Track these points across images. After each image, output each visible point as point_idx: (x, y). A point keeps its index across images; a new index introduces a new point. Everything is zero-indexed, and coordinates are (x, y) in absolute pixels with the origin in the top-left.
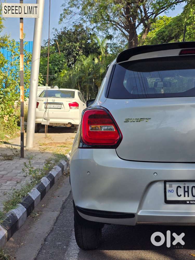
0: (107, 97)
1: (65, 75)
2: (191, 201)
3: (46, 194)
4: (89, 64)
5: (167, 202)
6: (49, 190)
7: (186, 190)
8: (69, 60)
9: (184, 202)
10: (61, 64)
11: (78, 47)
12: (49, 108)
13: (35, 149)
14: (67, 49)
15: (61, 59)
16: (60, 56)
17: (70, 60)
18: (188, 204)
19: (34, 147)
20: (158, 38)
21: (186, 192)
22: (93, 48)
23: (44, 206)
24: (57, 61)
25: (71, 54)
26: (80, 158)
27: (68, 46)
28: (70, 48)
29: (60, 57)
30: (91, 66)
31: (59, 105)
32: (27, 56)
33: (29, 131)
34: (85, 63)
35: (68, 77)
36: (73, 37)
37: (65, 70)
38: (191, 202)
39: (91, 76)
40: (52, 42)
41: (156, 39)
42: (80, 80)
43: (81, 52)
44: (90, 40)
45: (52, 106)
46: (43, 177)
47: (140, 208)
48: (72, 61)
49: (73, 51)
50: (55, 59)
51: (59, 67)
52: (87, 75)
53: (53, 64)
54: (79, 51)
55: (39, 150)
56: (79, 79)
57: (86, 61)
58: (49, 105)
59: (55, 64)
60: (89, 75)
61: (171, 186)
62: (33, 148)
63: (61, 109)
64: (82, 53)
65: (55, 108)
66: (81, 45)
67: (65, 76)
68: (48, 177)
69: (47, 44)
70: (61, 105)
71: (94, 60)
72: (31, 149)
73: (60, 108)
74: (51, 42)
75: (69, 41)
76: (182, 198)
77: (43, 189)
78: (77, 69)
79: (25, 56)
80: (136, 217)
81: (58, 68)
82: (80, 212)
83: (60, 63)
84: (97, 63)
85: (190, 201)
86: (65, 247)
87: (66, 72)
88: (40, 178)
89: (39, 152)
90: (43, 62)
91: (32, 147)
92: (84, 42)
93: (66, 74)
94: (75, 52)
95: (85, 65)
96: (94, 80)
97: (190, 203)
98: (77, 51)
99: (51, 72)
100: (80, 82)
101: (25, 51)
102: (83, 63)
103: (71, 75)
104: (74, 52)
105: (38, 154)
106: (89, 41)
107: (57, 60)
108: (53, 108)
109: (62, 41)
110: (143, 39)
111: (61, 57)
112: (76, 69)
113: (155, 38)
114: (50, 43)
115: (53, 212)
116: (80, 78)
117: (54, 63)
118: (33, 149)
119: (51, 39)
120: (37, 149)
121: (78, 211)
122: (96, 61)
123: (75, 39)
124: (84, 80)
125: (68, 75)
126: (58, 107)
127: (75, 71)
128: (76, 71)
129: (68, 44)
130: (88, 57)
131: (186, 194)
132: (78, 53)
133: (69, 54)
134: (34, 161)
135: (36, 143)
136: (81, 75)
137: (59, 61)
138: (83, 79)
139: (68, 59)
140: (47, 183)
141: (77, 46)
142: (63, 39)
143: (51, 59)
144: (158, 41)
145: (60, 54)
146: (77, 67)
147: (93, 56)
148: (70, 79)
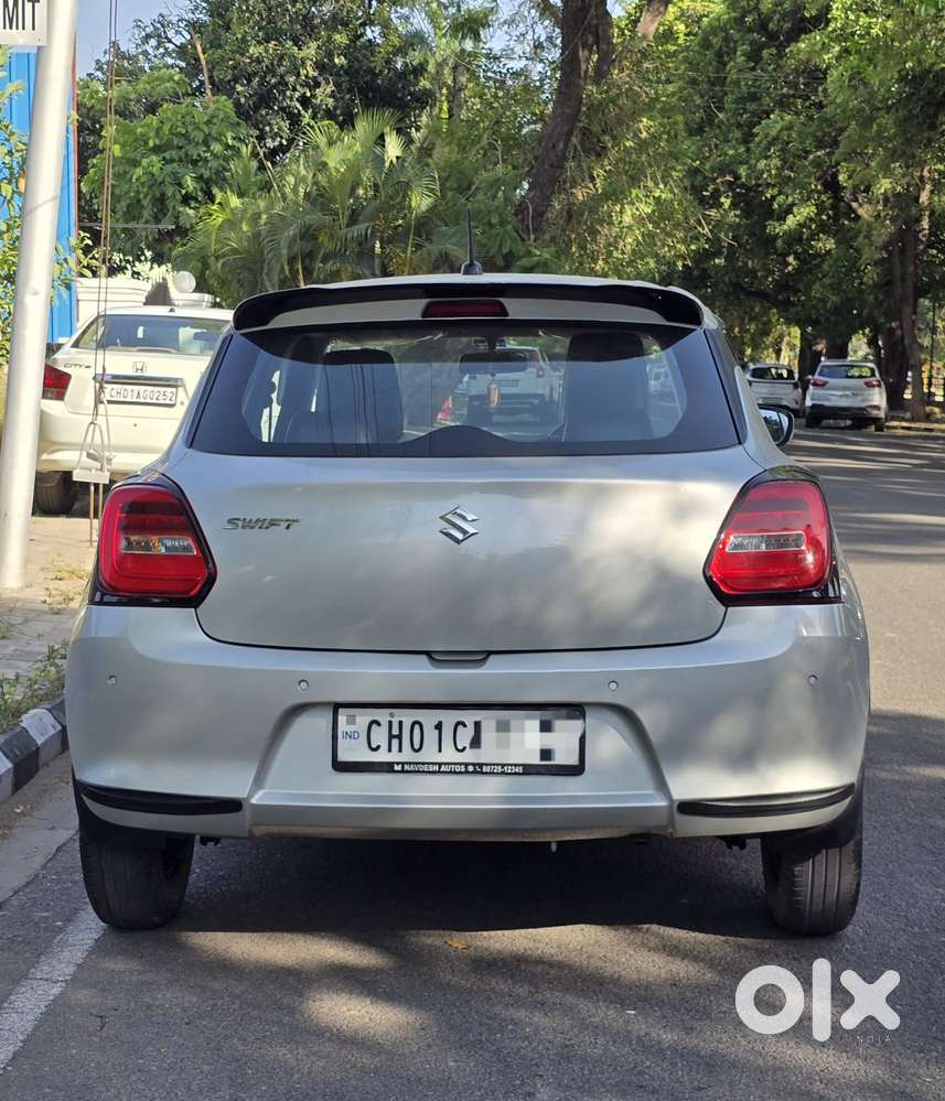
0: (191, 446)
1: (230, 217)
2: (407, 763)
3: (40, 772)
4: (354, 169)
5: (341, 767)
6: (54, 759)
7: (395, 731)
8: (261, 130)
9: (388, 768)
10: (215, 156)
11: (309, 63)
12: (109, 402)
13: (29, 594)
14: (255, 74)
15: (214, 130)
16: (213, 117)
17: (272, 129)
18: (398, 772)
19: (29, 586)
20: (740, 21)
21: (395, 737)
22: (389, 69)
23: (23, 812)
24: (197, 143)
25: (276, 98)
26: (93, 635)
27: (259, 61)
28: (271, 70)
29: (208, 123)
30: (367, 175)
31: (166, 389)
32: (17, 151)
33: (6, 515)
34: (335, 159)
35: (245, 228)
36: (287, 10)
37: (232, 191)
38: (406, 767)
39: (360, 229)
40: (178, 32)
41: (724, 29)
42: (308, 246)
43: (329, 90)
44: (377, 29)
45: (131, 392)
46: (35, 707)
47: (258, 782)
48: (281, 137)
49: (283, 83)
50: (184, 131)
51: (207, 174)
52: (344, 221)
53: (174, 154)
54: (318, 85)
55: (45, 602)
56: (301, 239)
57: (340, 152)
58: (120, 386)
59: (187, 155)
60: (354, 218)
61: (351, 721)
62: (21, 589)
63: (175, 408)
64: (332, 95)
65: (148, 401)
66: (330, 55)
67: (232, 224)
68: (53, 708)
69: (153, 42)
70: (174, 390)
71: (381, 140)
72: (14, 595)
73: (167, 402)
74: (171, 34)
75: (267, 34)
76: (382, 756)
77: (25, 753)
78: (295, 190)
79: (10, 153)
80: (246, 812)
81: (199, 178)
82: (93, 800)
83: (212, 154)
84: (395, 160)
85: (403, 764)
86: (58, 923)
87: (235, 201)
88: (18, 713)
89: (45, 607)
90: (123, 146)
91: (20, 585)
92: (341, 38)
93: (234, 214)
94: (294, 90)
95: (333, 171)
96: (378, 245)
97: (403, 771)
98: (307, 85)
99: (163, 195)
100: (309, 256)
101: (7, 127)
102: (324, 159)
103: (260, 218)
104: (288, 93)
105: (38, 615)
106: (373, 33)
107: (196, 133)
108: (134, 400)
109: (228, 28)
110: (644, 37)
111: (215, 120)
112: (287, 190)
113: (718, 19)
114: (167, 38)
115: (53, 831)
116: (308, 234)
117: (181, 148)
118: (22, 596)
119: (175, 20)
120: (36, 595)
121: (85, 798)
122: (393, 148)
123: (297, 21)
124: (326, 243)
125: (249, 215)
126: (161, 397)
127: (284, 198)
128: (291, 196)
129: (261, 49)
130: (353, 127)
131: (395, 742)
132: (308, 94)
133: (265, 99)
134: (13, 648)
135: (42, 569)
136: (315, 218)
137: (206, 143)
138: (321, 239)
139: (257, 128)
140: (46, 732)
141: (303, 63)
142: (234, 20)
143: (166, 128)
144: (737, 36)
145: (212, 106)
146: (295, 177)
147: (376, 125)
148: (257, 235)
